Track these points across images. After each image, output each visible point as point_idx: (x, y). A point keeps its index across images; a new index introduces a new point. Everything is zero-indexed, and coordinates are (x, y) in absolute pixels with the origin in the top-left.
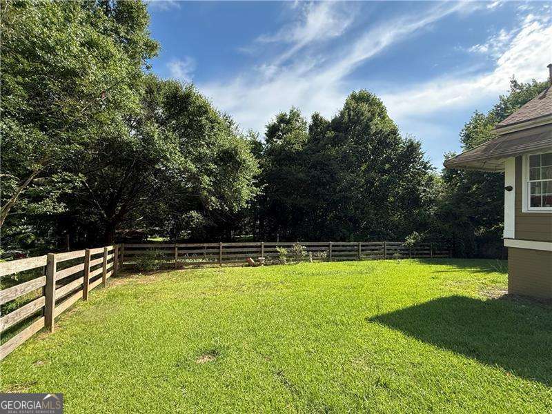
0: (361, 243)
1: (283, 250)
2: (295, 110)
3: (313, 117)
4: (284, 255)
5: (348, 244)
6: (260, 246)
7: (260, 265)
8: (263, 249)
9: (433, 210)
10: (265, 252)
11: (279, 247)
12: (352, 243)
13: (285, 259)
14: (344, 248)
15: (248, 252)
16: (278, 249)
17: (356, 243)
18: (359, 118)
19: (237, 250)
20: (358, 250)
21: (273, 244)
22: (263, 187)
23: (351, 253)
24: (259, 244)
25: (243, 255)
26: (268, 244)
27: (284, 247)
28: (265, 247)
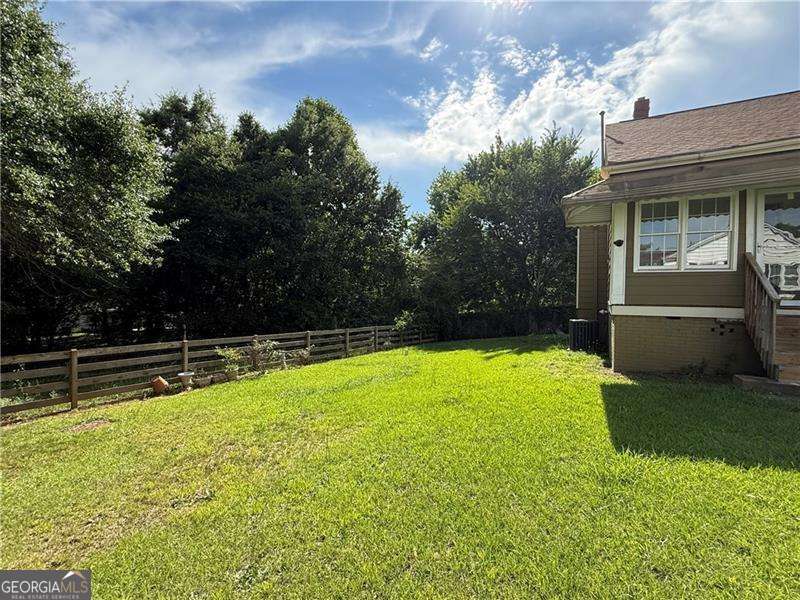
0: (349, 331)
1: (231, 353)
2: (204, 97)
3: (241, 119)
4: (234, 362)
5: (332, 332)
6: (180, 350)
7: (183, 388)
8: (187, 355)
9: (417, 283)
10: (191, 360)
11: (222, 346)
12: (337, 331)
13: (237, 368)
14: (327, 340)
15: (152, 365)
16: (220, 352)
17: (342, 331)
18: (327, 138)
19: (120, 363)
20: (344, 342)
21: (208, 342)
22: (176, 225)
23: (336, 347)
24: (176, 344)
25: (139, 373)
26: (196, 343)
27: (231, 345)
28: (190, 349)
